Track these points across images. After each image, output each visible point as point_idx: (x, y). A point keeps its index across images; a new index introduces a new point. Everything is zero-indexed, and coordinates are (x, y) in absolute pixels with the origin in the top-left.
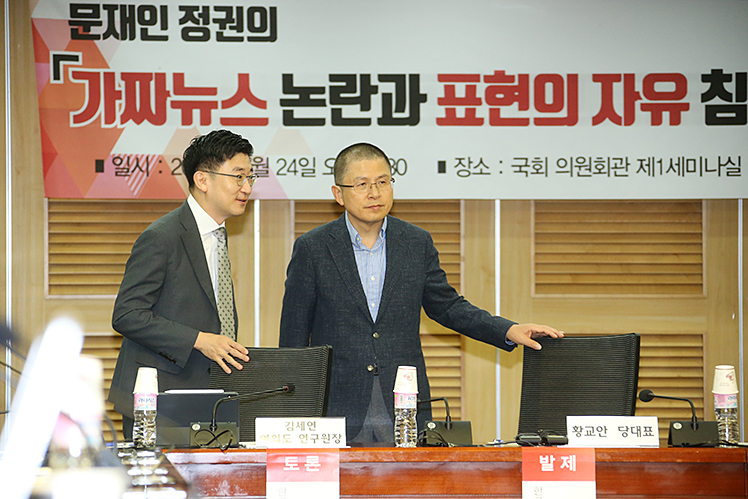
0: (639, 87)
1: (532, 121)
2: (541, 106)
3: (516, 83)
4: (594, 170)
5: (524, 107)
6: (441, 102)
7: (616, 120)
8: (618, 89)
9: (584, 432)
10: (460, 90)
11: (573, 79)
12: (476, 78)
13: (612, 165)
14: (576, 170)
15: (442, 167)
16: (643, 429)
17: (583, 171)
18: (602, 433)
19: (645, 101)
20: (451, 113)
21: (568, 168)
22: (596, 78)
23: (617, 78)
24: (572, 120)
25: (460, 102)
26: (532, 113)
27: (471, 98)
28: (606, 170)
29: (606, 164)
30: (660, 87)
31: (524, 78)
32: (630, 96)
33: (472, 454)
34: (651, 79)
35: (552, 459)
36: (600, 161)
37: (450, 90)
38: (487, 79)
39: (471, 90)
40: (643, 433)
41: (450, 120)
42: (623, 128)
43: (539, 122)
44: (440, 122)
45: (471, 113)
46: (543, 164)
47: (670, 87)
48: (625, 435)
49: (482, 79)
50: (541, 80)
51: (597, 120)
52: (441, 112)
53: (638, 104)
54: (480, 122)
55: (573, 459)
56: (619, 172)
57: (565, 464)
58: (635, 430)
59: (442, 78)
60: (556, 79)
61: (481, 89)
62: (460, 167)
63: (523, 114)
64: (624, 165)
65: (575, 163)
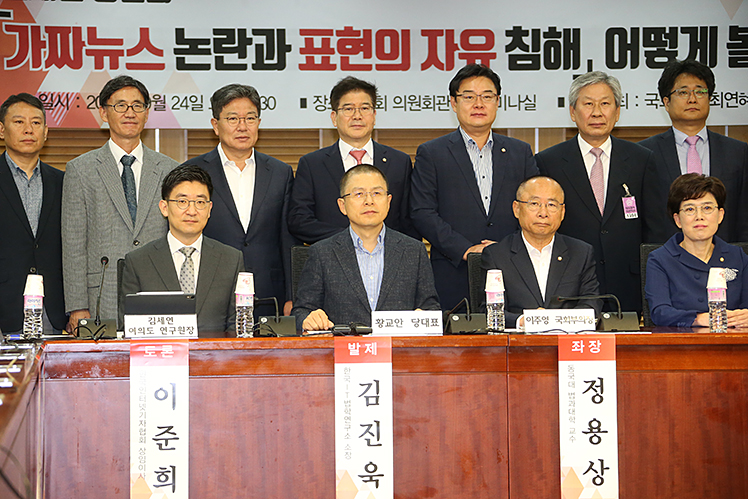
0: (457, 40)
1: (374, 67)
2: (381, 55)
3: (361, 37)
4: (423, 105)
5: (368, 55)
6: (302, 51)
7: (440, 66)
8: (441, 41)
9: (385, 324)
10: (318, 42)
11: (406, 33)
12: (330, 32)
13: (437, 102)
14: (408, 105)
15: (303, 104)
16: (430, 321)
17: (414, 107)
18: (399, 324)
19: (462, 51)
20: (310, 60)
21: (402, 104)
22: (424, 33)
23: (440, 33)
24: (405, 66)
25: (318, 51)
26: (374, 60)
27: (326, 48)
28: (432, 105)
29: (432, 101)
30: (473, 40)
31: (368, 32)
32: (451, 47)
33: (295, 343)
34: (466, 34)
35: (358, 346)
36: (427, 98)
37: (309, 42)
38: (339, 33)
39: (326, 42)
40: (431, 324)
41: (309, 66)
42: (445, 72)
43: (379, 67)
44: (302, 67)
45: (326, 60)
46: (383, 101)
47: (481, 40)
48: (416, 326)
49: (334, 33)
50: (381, 34)
51: (425, 66)
52: (303, 59)
53: (456, 53)
54: (333, 67)
55: (374, 346)
56: (442, 107)
57: (368, 349)
58: (424, 322)
59: (303, 32)
60: (392, 33)
61: (334, 41)
62: (318, 103)
63: (367, 62)
64: (446, 101)
65: (408, 100)
